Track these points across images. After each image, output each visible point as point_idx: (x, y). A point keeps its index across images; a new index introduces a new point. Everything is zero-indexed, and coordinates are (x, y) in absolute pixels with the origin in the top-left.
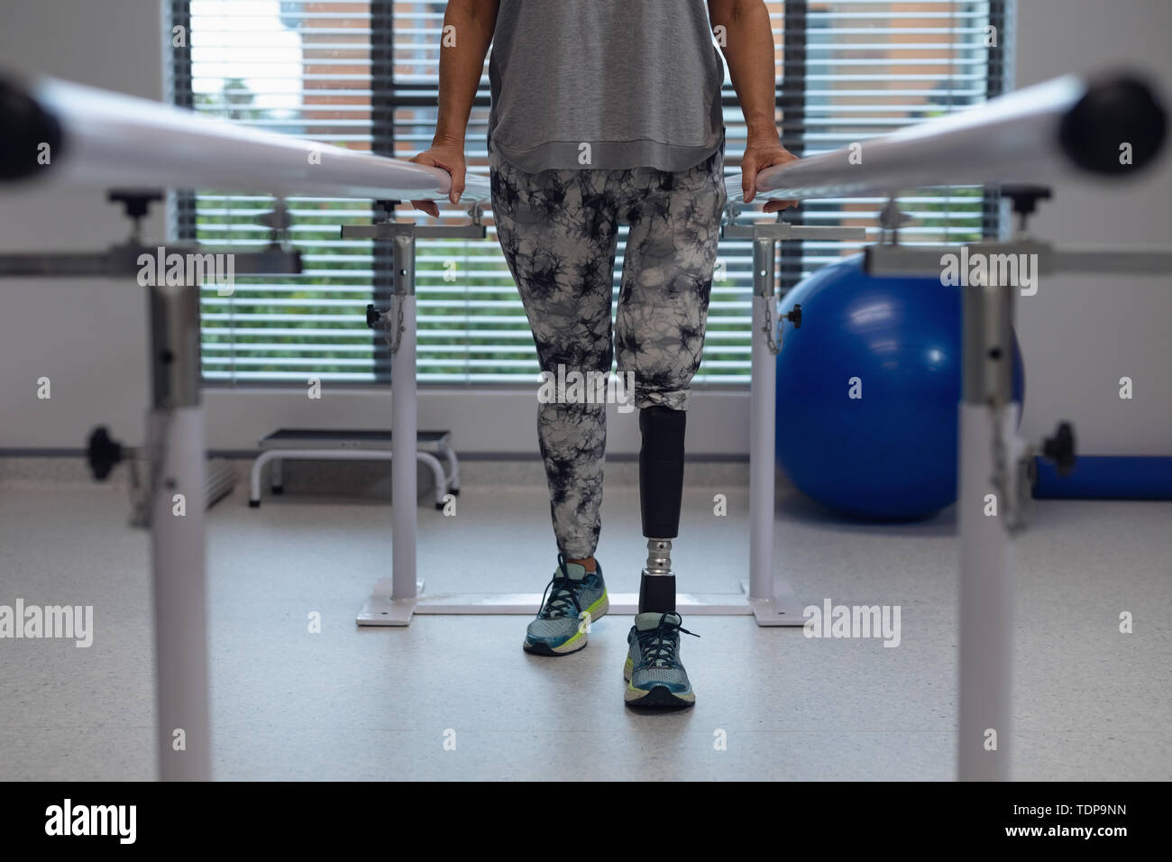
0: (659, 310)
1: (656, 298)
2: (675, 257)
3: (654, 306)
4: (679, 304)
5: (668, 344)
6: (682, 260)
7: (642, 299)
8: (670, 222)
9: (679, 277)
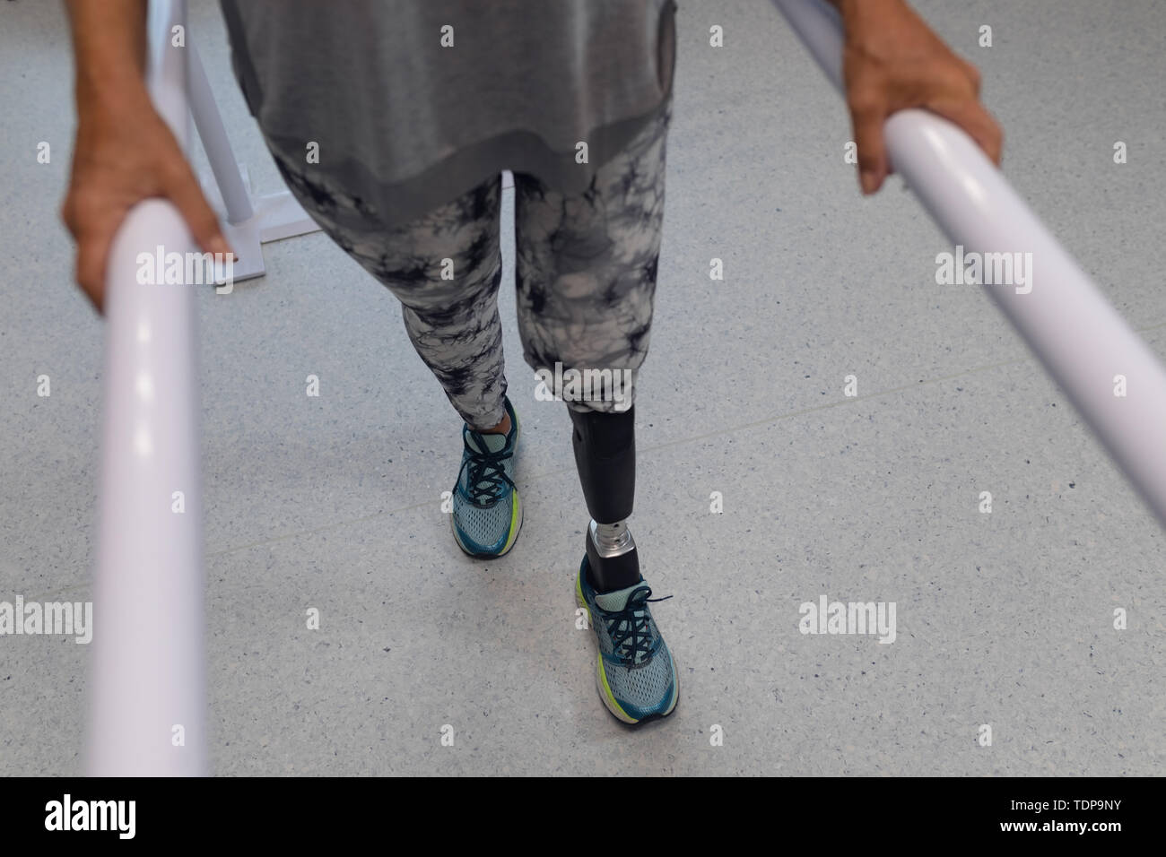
0: (594, 327)
1: (590, 312)
2: (611, 253)
3: (587, 322)
4: (624, 311)
5: (611, 361)
6: (624, 253)
7: (566, 315)
8: (598, 203)
9: (621, 279)
